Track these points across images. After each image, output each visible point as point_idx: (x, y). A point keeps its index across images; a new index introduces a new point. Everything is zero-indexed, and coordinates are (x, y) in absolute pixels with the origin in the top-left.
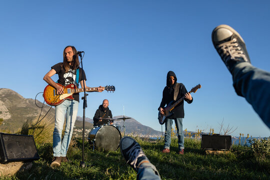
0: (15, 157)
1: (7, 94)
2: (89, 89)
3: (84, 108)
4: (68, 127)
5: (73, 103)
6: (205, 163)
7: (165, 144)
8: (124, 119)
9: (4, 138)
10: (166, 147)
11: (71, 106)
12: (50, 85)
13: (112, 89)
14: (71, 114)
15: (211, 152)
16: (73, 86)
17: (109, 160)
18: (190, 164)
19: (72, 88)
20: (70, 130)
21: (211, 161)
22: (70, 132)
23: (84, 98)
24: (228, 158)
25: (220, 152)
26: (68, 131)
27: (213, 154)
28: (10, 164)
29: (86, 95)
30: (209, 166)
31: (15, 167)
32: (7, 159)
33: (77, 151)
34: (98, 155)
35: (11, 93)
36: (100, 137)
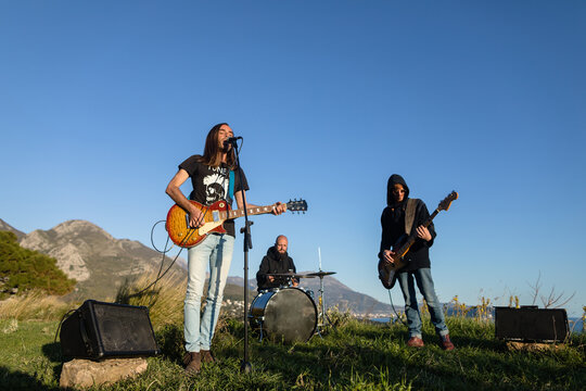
0: (117, 349)
1: (83, 231)
2: (255, 210)
3: (246, 250)
4: (213, 288)
5: (222, 241)
6: (510, 369)
7: (410, 329)
8: (321, 275)
9: (96, 311)
10: (413, 335)
11: (220, 247)
12: (178, 204)
13: (301, 206)
14: (219, 262)
15: (519, 346)
16: (222, 205)
17: (295, 359)
18: (475, 371)
19: (220, 209)
20: (216, 294)
21: (524, 365)
22: (216, 299)
23: (245, 231)
24: (563, 359)
25: (541, 346)
26: (212, 296)
27: (524, 351)
28: (108, 362)
29: (249, 224)
30: (520, 376)
31: (117, 368)
32: (104, 351)
33: (229, 341)
34: (273, 350)
35: (90, 228)
36: (274, 312)
